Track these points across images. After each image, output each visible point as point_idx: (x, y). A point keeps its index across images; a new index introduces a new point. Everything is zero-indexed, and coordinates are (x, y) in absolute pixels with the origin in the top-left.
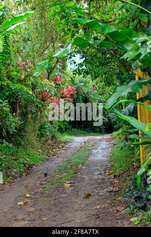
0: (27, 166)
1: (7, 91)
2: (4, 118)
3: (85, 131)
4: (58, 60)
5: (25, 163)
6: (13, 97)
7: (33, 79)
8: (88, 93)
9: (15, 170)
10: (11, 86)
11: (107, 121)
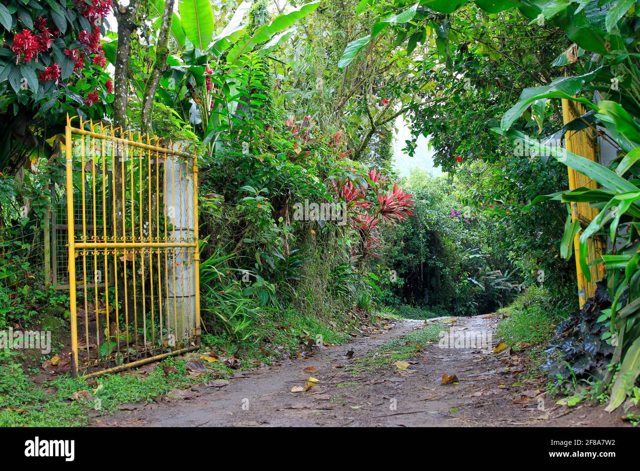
0: (307, 343)
1: (266, 173)
2: (257, 229)
3: (431, 310)
4: (374, 128)
5: (302, 336)
6: (278, 186)
7: (319, 157)
8: (438, 221)
9: (281, 347)
10: (273, 163)
11: (484, 288)
